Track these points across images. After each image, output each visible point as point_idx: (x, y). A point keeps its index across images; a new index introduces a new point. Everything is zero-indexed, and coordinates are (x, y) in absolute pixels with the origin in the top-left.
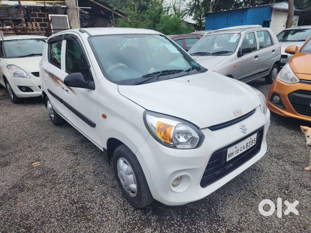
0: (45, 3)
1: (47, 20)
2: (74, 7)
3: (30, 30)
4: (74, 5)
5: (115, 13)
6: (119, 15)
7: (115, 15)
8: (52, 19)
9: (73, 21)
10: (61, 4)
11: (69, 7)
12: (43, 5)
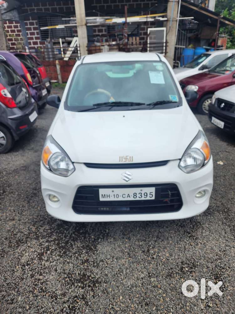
0: (147, 17)
1: (146, 34)
2: (174, 18)
3: (129, 45)
4: (174, 17)
5: (222, 20)
6: (227, 22)
7: (221, 22)
8: (150, 33)
9: (170, 34)
10: (163, 17)
11: (169, 20)
12: (145, 20)
